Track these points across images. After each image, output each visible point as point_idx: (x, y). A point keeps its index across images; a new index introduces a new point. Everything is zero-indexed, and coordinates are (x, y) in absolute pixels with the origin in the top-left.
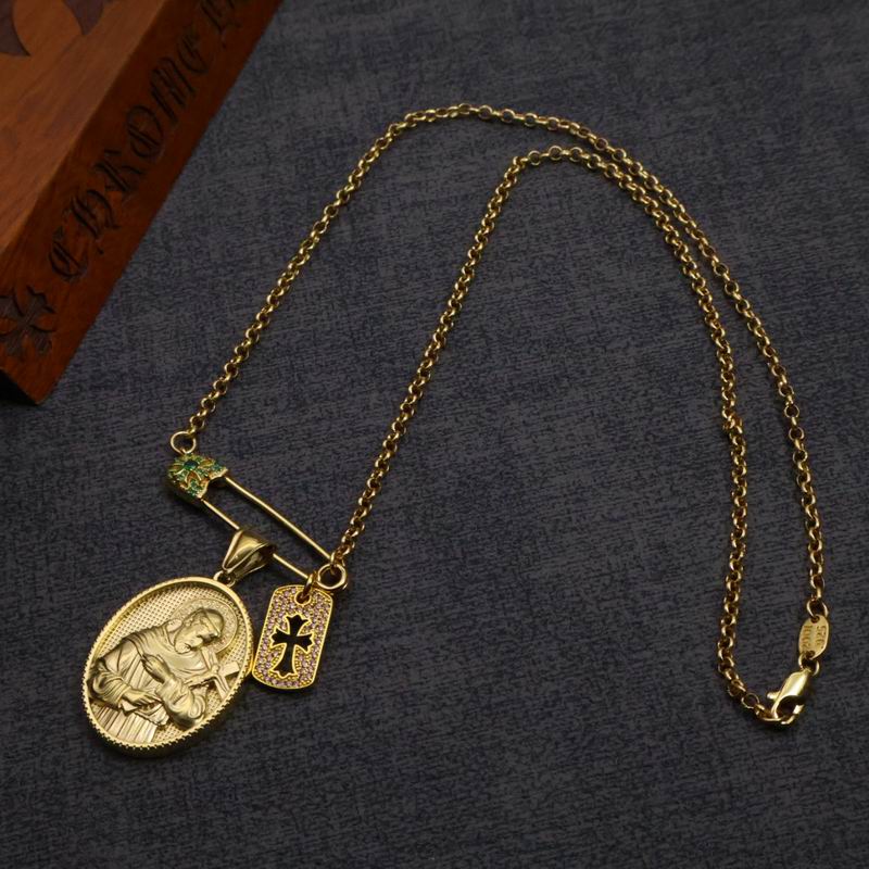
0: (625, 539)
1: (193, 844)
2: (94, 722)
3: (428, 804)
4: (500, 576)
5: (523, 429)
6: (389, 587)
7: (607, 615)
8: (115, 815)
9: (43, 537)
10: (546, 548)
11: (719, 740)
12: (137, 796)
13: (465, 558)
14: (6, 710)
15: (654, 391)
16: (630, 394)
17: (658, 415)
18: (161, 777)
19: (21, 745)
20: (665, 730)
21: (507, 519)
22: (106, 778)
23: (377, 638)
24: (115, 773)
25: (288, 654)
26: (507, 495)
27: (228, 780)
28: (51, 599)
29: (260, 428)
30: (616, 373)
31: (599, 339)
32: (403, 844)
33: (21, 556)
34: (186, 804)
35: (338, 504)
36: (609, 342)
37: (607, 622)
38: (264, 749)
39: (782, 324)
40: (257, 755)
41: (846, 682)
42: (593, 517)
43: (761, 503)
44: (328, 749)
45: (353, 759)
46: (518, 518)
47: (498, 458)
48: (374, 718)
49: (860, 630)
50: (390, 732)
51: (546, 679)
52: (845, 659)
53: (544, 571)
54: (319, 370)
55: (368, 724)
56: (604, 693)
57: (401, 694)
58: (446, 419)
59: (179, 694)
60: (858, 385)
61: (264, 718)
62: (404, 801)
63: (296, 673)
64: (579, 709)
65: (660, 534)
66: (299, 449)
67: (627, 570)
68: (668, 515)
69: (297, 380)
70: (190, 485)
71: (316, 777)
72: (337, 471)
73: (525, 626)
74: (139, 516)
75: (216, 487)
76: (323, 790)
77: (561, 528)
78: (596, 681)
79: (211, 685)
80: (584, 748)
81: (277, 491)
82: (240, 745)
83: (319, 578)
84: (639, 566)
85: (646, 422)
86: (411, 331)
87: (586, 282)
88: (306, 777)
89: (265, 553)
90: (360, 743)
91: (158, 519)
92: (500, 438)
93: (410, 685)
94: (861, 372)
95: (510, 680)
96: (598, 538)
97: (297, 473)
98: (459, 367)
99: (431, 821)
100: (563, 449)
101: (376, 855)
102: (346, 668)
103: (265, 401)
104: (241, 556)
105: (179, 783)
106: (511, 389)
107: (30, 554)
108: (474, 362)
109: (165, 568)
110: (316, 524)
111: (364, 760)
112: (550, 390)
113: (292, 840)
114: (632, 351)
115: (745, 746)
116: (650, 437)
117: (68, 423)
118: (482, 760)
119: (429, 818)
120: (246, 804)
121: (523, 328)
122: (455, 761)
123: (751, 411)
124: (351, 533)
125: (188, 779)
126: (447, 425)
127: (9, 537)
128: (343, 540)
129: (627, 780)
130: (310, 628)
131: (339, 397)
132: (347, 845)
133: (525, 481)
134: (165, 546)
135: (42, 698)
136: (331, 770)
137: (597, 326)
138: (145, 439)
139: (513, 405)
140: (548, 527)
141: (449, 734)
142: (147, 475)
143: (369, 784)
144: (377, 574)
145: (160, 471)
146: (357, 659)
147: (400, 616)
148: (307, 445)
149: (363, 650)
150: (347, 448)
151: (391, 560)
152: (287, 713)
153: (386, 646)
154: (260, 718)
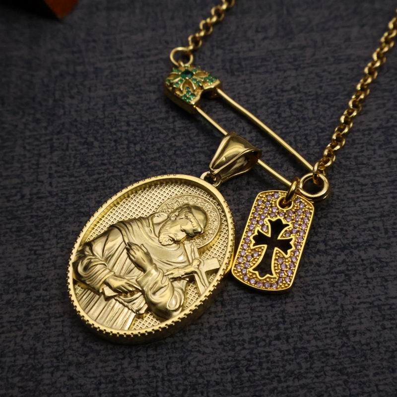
2: (76, 303)
6: (368, 201)
9: (50, 129)
12: (110, 382)
18: (135, 365)
19: (6, 318)
22: (82, 360)
23: (355, 248)
24: (91, 355)
25: (268, 256)
27: (201, 376)
28: (51, 184)
29: (250, 50)
33: (29, 144)
35: (319, 121)
38: (238, 348)
40: (232, 353)
44: (303, 355)
45: (327, 368)
48: (351, 328)
50: (367, 344)
54: (306, 6)
55: (345, 334)
57: (378, 306)
59: (159, 284)
61: (240, 316)
63: (275, 275)
66: (285, 71)
69: (285, 12)
70: (185, 92)
71: (290, 383)
72: (319, 91)
74: (136, 117)
75: (208, 97)
79: (191, 278)
81: (263, 105)
82: (215, 341)
83: (301, 186)
88: (279, 382)
89: (250, 158)
90: (337, 353)
91: (153, 122)
93: (387, 299)
97: (283, 91)
102: (324, 275)
104: (228, 159)
105: (152, 373)
107: (37, 143)
109: (156, 166)
110: (298, 138)
111: (340, 371)
117: (83, 35)
124: (333, 147)
125: (161, 370)
127: (21, 126)
128: (326, 153)
130: (291, 232)
131: (323, 29)
134: (158, 146)
135: (30, 274)
136: (306, 378)
138: (147, 53)
142: (146, 83)
144: (356, 188)
145: (158, 80)
146: (335, 267)
147: (378, 229)
148: (292, 67)
149: (340, 258)
150: (330, 73)
151: (369, 175)
152: (263, 314)
153: (364, 257)
154: (236, 316)
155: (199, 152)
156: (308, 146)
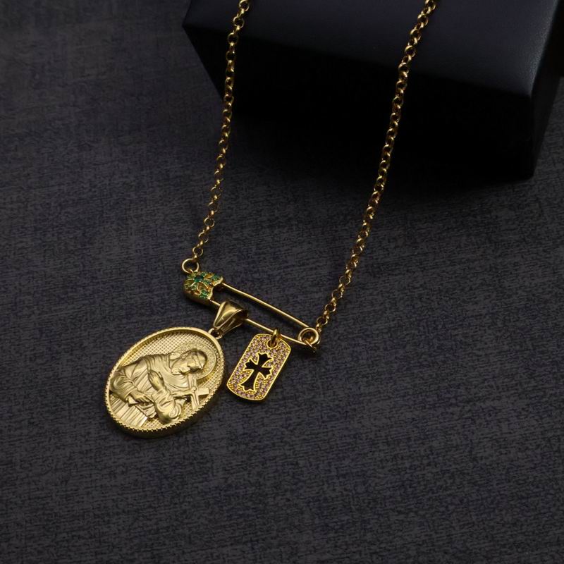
1: (357, 535)
3: (520, 515)
4: (561, 363)
6: (483, 367)
8: (302, 513)
12: (316, 501)
13: (534, 349)
14: (222, 439)
18: (331, 488)
19: (234, 463)
22: (294, 487)
23: (477, 401)
27: (379, 493)
29: (385, 257)
32: (505, 542)
34: (350, 508)
35: (443, 310)
38: (403, 473)
40: (398, 477)
44: (447, 475)
45: (464, 482)
47: (553, 283)
48: (479, 455)
50: (490, 465)
54: (425, 220)
55: (475, 459)
57: (496, 439)
58: (515, 256)
61: (401, 452)
62: (504, 512)
66: (414, 272)
69: (410, 226)
71: (440, 493)
72: (441, 288)
76: (446, 502)
82: (386, 470)
88: (433, 493)
90: (470, 471)
92: (553, 270)
93: (502, 434)
97: (414, 288)
98: (522, 221)
99: (523, 527)
101: (487, 549)
102: (456, 420)
103: (389, 240)
105: (345, 493)
108: (532, 219)
111: (474, 483)
113: (427, 535)
117: (254, 249)
118: (555, 487)
119: (522, 525)
120: (393, 510)
122: (538, 487)
125: (351, 491)
126: (516, 260)
131: (439, 239)
132: (465, 541)
135: (246, 431)
136: (450, 489)
138: (307, 262)
139: (562, 248)
141: (532, 468)
142: (310, 286)
143: (478, 500)
144: (474, 358)
145: (319, 283)
146: (463, 415)
147: (492, 387)
148: (419, 270)
149: (467, 408)
150: (447, 273)
151: (483, 348)
152: (418, 449)
153: (484, 406)
154: (398, 452)
155: (357, 337)
156: (437, 329)
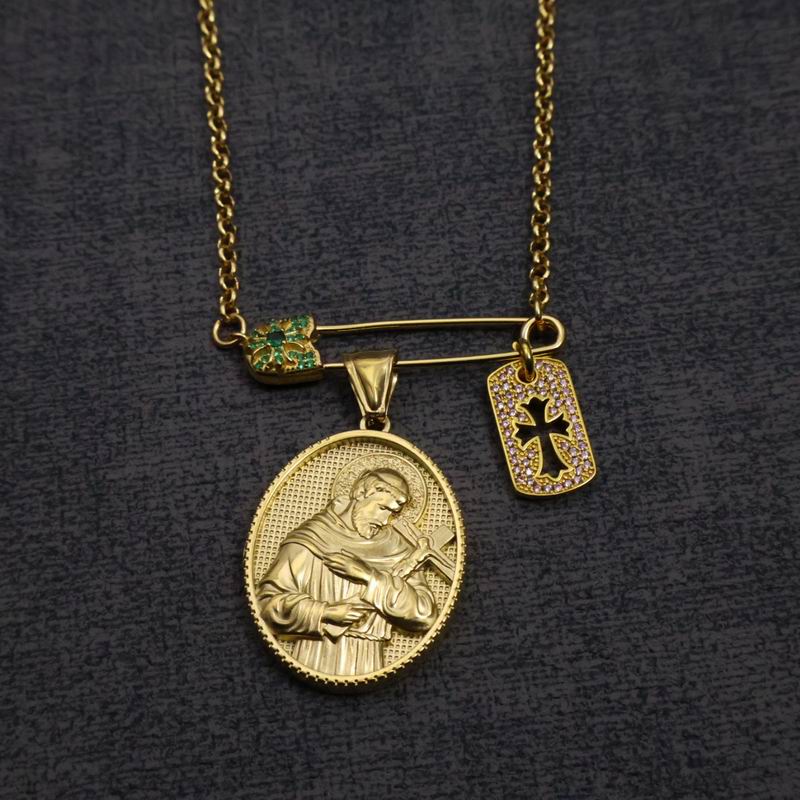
0: (246, 436)
4: (68, 472)
5: (144, 268)
7: (197, 540)
10: (137, 437)
11: (310, 737)
15: (327, 230)
16: (295, 232)
17: (326, 265)
20: (241, 714)
21: (94, 392)
26: (101, 359)
30: (282, 202)
31: (271, 153)
36: (282, 159)
37: (197, 550)
39: (516, 153)
41: (501, 667)
42: (209, 400)
43: (437, 400)
46: (111, 392)
47: (102, 306)
49: (534, 595)
51: (96, 624)
52: (507, 634)
53: (127, 471)
56: (169, 651)
58: (45, 246)
60: (600, 246)
64: (131, 671)
65: (292, 432)
67: (236, 479)
68: (310, 405)
73: (85, 546)
77: (163, 411)
78: (163, 634)
80: (126, 728)
84: (256, 475)
85: (308, 272)
86: (27, 121)
87: (269, 73)
92: (110, 278)
94: (607, 229)
95: (48, 619)
96: (207, 431)
98: (79, 176)
100: (191, 301)
106: (139, 212)
108: (99, 170)
112: (191, 218)
114: (310, 173)
115: (344, 748)
116: (309, 295)
121: (174, 129)
123: (451, 269)
126: (45, 254)
129: (174, 782)
133: (130, 341)
137: (272, 135)
139: (138, 234)
140: (147, 408)
